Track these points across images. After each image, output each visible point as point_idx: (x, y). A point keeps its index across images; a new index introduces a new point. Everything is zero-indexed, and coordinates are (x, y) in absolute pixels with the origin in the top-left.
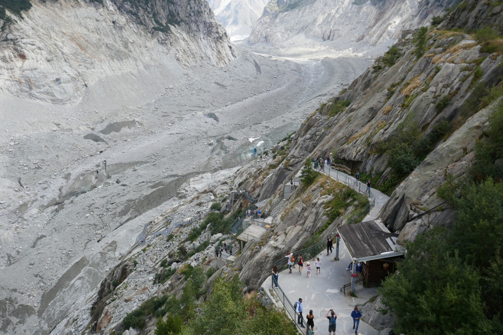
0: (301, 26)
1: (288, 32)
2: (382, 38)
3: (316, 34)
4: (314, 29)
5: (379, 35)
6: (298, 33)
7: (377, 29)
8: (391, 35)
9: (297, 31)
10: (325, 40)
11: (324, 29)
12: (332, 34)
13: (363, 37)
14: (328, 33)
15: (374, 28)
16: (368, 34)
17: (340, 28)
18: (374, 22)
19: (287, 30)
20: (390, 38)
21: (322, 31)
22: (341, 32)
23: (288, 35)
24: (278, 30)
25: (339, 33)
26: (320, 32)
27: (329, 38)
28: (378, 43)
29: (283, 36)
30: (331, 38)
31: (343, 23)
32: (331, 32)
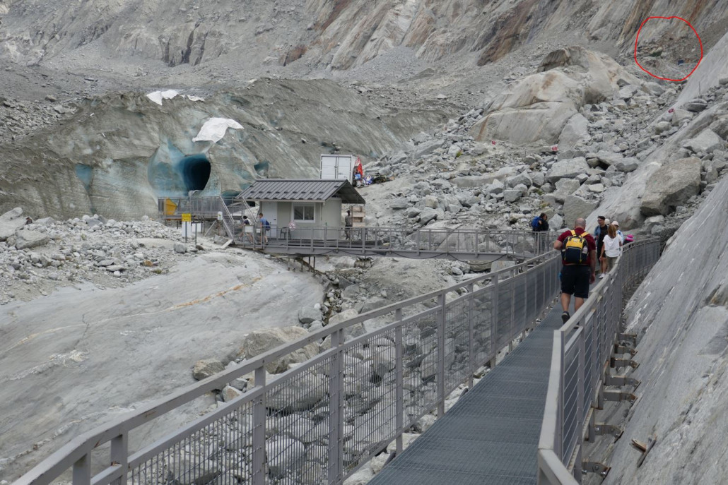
0: (88, 24)
1: (45, 41)
2: (369, 45)
3: (140, 48)
4: (134, 33)
5: (360, 38)
6: (80, 44)
7: (345, 27)
8: (400, 37)
9: (76, 39)
10: (172, 65)
11: (168, 31)
12: (196, 46)
13: (301, 51)
14: (182, 43)
15: (334, 26)
16: (316, 42)
17: (221, 28)
18: (330, 10)
19: (39, 34)
20: (398, 44)
21: (160, 38)
22: (223, 41)
23: (45, 47)
24: (8, 35)
25: (218, 42)
26: (155, 41)
27: (185, 58)
28: (360, 60)
29: (25, 53)
30: (192, 58)
31: (227, 16)
32: (191, 39)
